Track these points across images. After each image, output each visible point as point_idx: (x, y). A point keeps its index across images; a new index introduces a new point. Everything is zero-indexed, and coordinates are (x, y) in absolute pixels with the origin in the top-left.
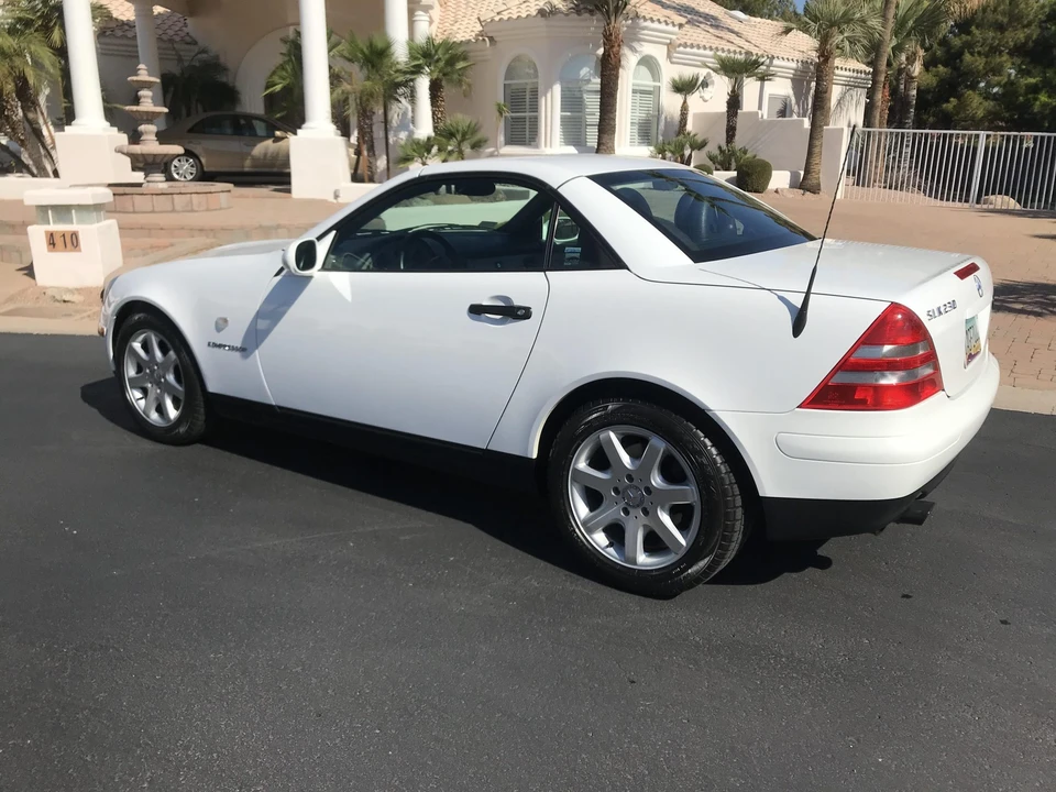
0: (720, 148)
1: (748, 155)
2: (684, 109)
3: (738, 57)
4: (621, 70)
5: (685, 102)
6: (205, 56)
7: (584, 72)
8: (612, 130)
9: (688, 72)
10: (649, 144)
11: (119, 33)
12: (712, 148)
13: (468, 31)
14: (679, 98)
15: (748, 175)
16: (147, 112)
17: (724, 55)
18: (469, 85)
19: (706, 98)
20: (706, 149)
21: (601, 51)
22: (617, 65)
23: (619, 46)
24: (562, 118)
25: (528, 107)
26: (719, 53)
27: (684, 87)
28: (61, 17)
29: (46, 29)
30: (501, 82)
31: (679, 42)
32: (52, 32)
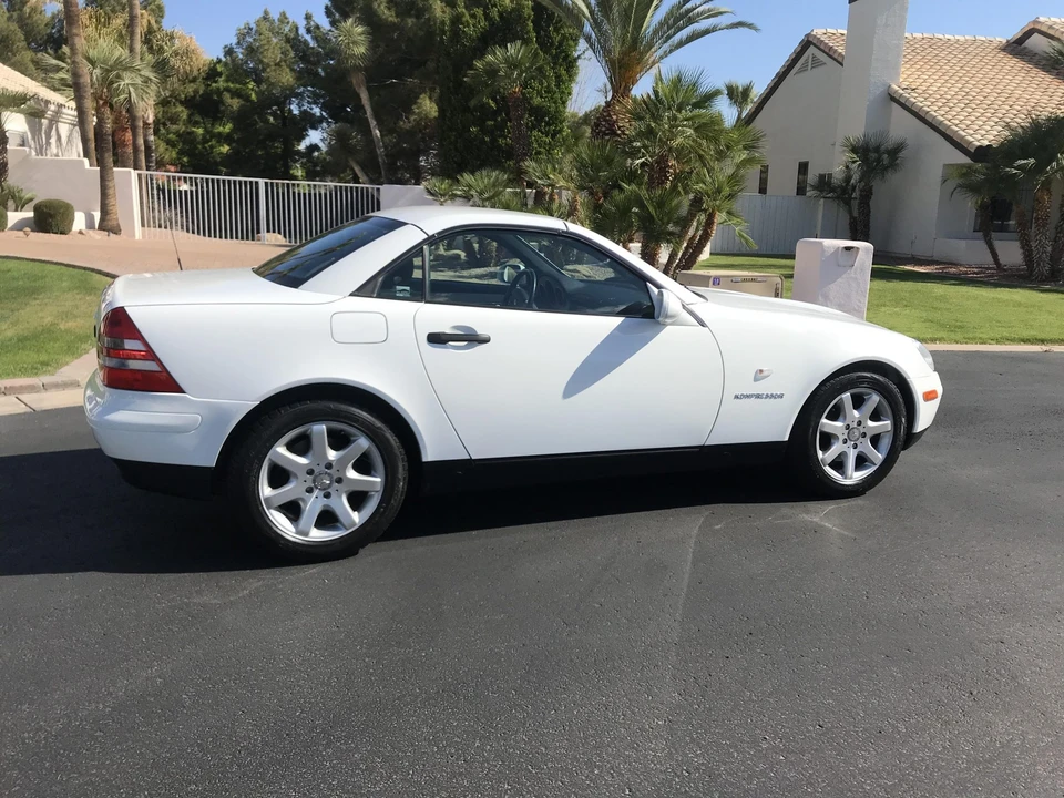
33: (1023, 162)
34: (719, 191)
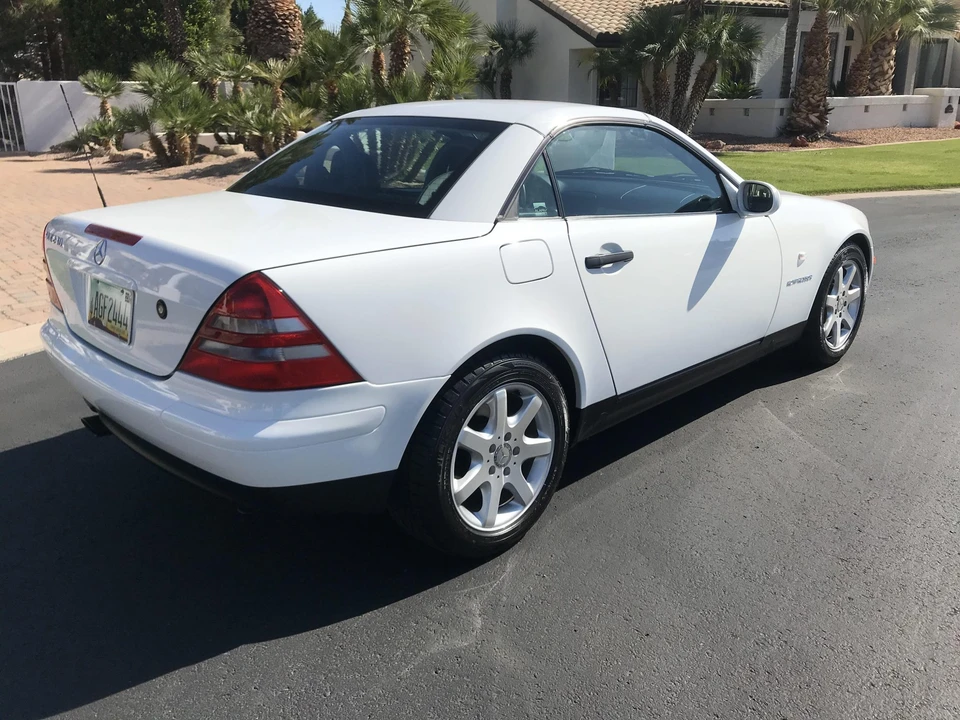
33: (652, 46)
34: (457, 77)
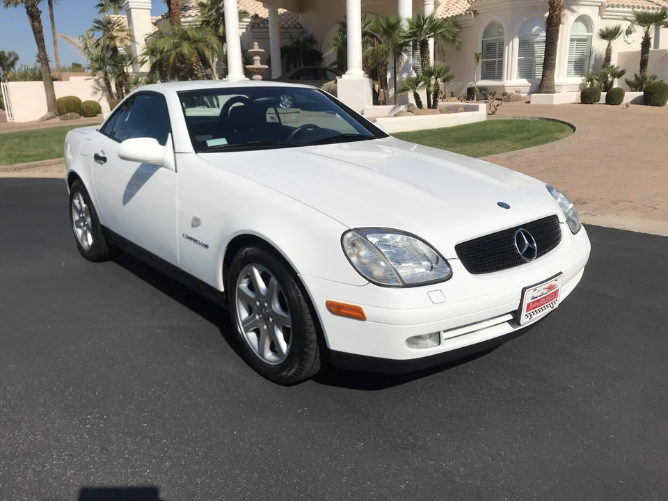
0: (636, 76)
1: (656, 80)
2: (609, 50)
3: (651, 11)
4: (561, 26)
5: (609, 45)
6: (305, 35)
7: (535, 29)
8: (553, 66)
9: (612, 24)
10: (582, 75)
11: (261, 25)
12: (630, 76)
13: (462, 8)
14: (605, 43)
15: (652, 94)
16: (257, 69)
17: (639, 10)
18: (460, 43)
19: (629, 41)
20: (624, 77)
21: (547, 14)
22: (559, 22)
23: (560, 10)
24: (519, 60)
25: (497, 54)
26: (636, 9)
27: (609, 35)
28: (223, 19)
29: (216, 27)
30: (480, 39)
31: (608, 4)
32: (219, 28)
